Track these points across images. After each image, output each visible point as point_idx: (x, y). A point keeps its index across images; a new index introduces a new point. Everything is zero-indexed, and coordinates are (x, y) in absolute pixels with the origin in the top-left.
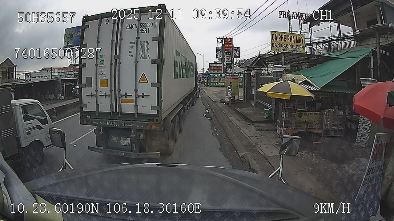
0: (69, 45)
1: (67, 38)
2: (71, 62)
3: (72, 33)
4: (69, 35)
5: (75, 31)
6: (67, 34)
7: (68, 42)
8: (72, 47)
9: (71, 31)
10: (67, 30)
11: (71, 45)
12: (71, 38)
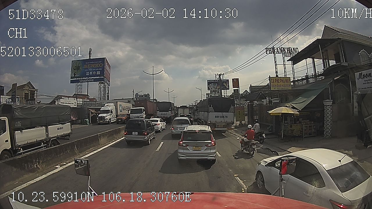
0: (76, 76)
1: (74, 69)
2: (78, 92)
5: (82, 63)
8: (78, 78)
9: (78, 63)
10: (73, 62)
11: (77, 76)
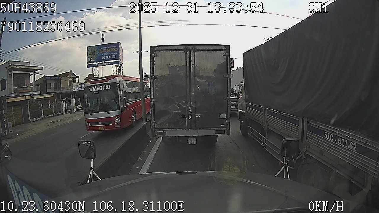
1: (90, 55)
3: (94, 50)
4: (91, 52)
5: (96, 49)
6: (89, 51)
7: (91, 58)
8: (94, 62)
9: (93, 48)
10: (89, 48)
11: (94, 61)
12: (93, 55)
